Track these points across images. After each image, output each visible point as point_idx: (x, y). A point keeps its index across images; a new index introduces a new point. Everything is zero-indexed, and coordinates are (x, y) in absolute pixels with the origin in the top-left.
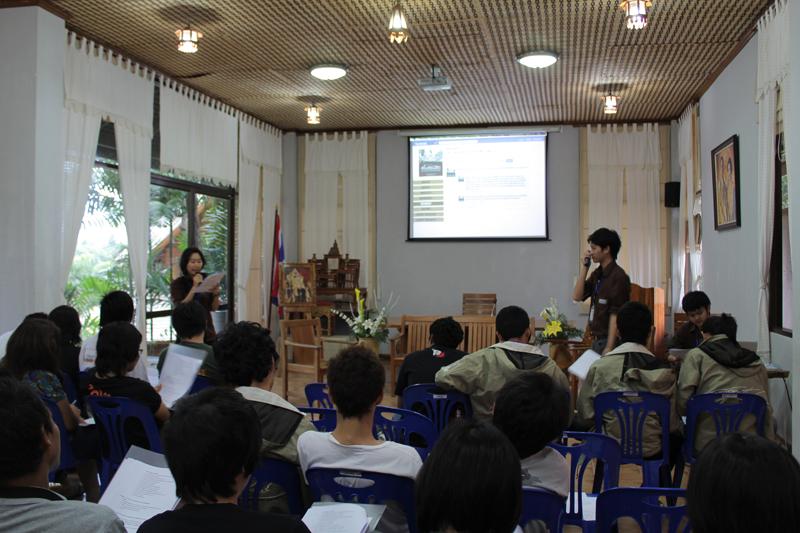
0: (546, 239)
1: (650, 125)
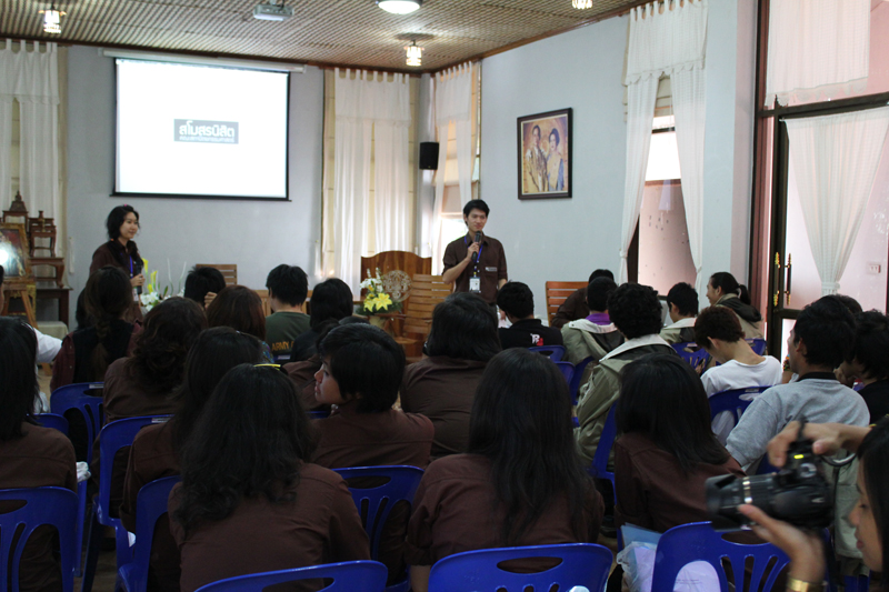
0: (286, 199)
1: (401, 75)
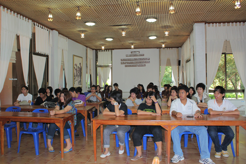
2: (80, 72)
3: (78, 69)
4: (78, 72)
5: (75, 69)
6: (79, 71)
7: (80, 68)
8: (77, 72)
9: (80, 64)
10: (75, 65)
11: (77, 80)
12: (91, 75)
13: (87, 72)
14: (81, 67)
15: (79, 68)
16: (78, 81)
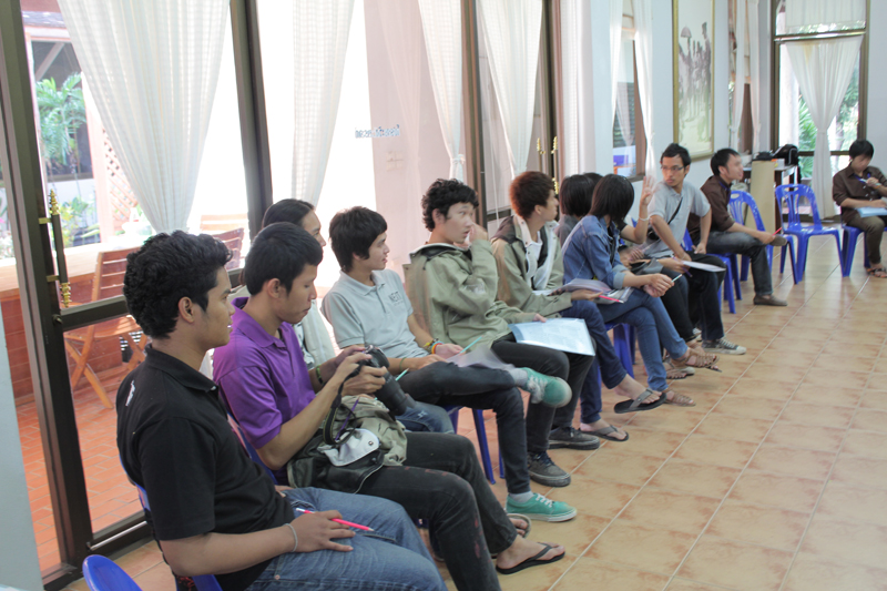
2: (703, 73)
3: (695, 58)
4: (694, 75)
5: (683, 56)
6: (702, 68)
7: (704, 49)
8: (690, 72)
9: (704, 26)
10: (683, 36)
11: (692, 119)
12: (747, 87)
13: (733, 73)
14: (707, 44)
15: (700, 49)
16: (696, 121)
